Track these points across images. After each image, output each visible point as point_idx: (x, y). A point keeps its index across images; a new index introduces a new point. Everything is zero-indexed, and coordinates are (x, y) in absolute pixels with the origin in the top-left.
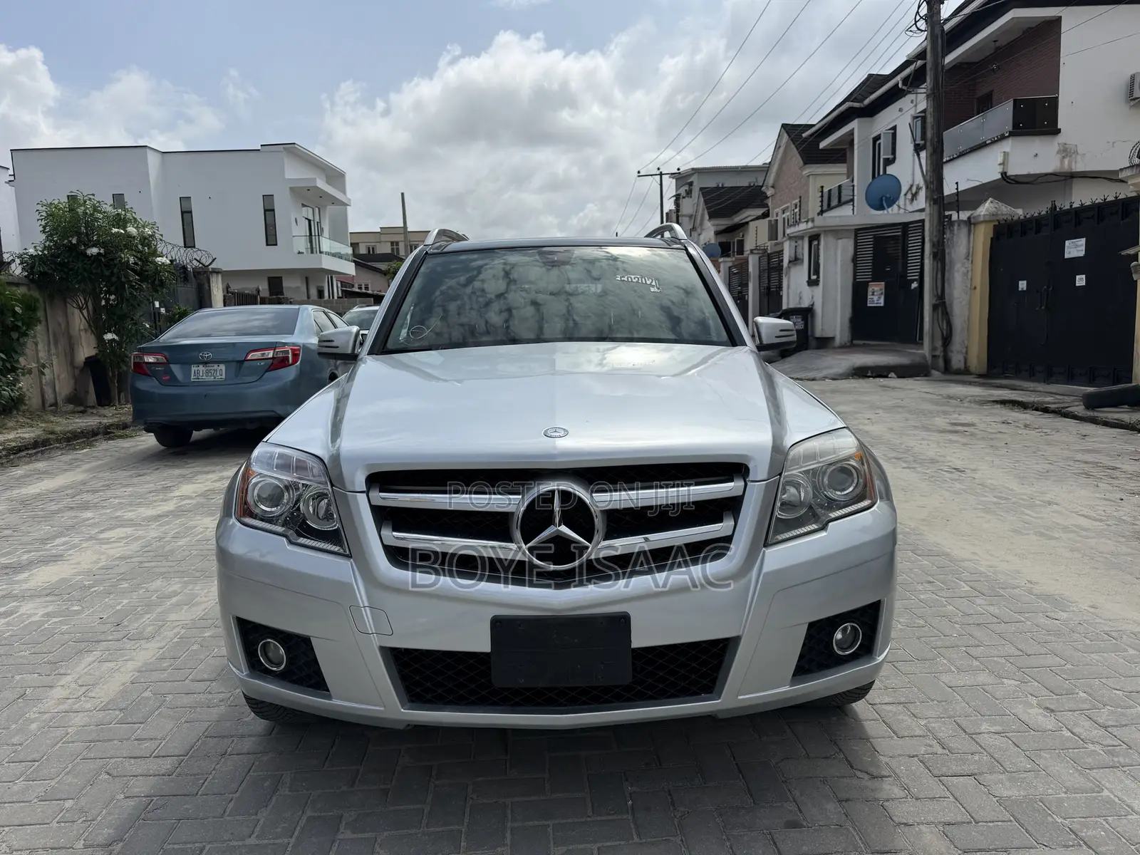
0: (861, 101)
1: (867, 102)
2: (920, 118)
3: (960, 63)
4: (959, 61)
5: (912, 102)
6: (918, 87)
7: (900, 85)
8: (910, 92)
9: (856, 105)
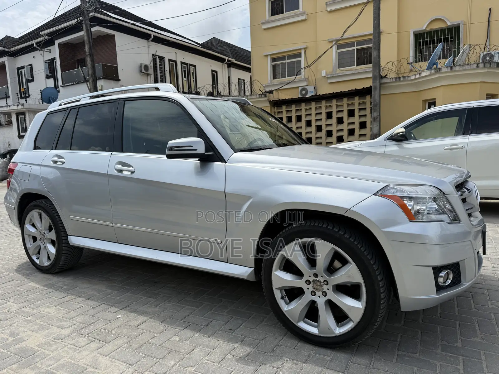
0: (9, 48)
1: (12, 49)
2: (47, 63)
3: (67, 43)
4: (67, 42)
5: (41, 54)
6: (44, 48)
7: (35, 45)
8: (39, 50)
9: (6, 50)
